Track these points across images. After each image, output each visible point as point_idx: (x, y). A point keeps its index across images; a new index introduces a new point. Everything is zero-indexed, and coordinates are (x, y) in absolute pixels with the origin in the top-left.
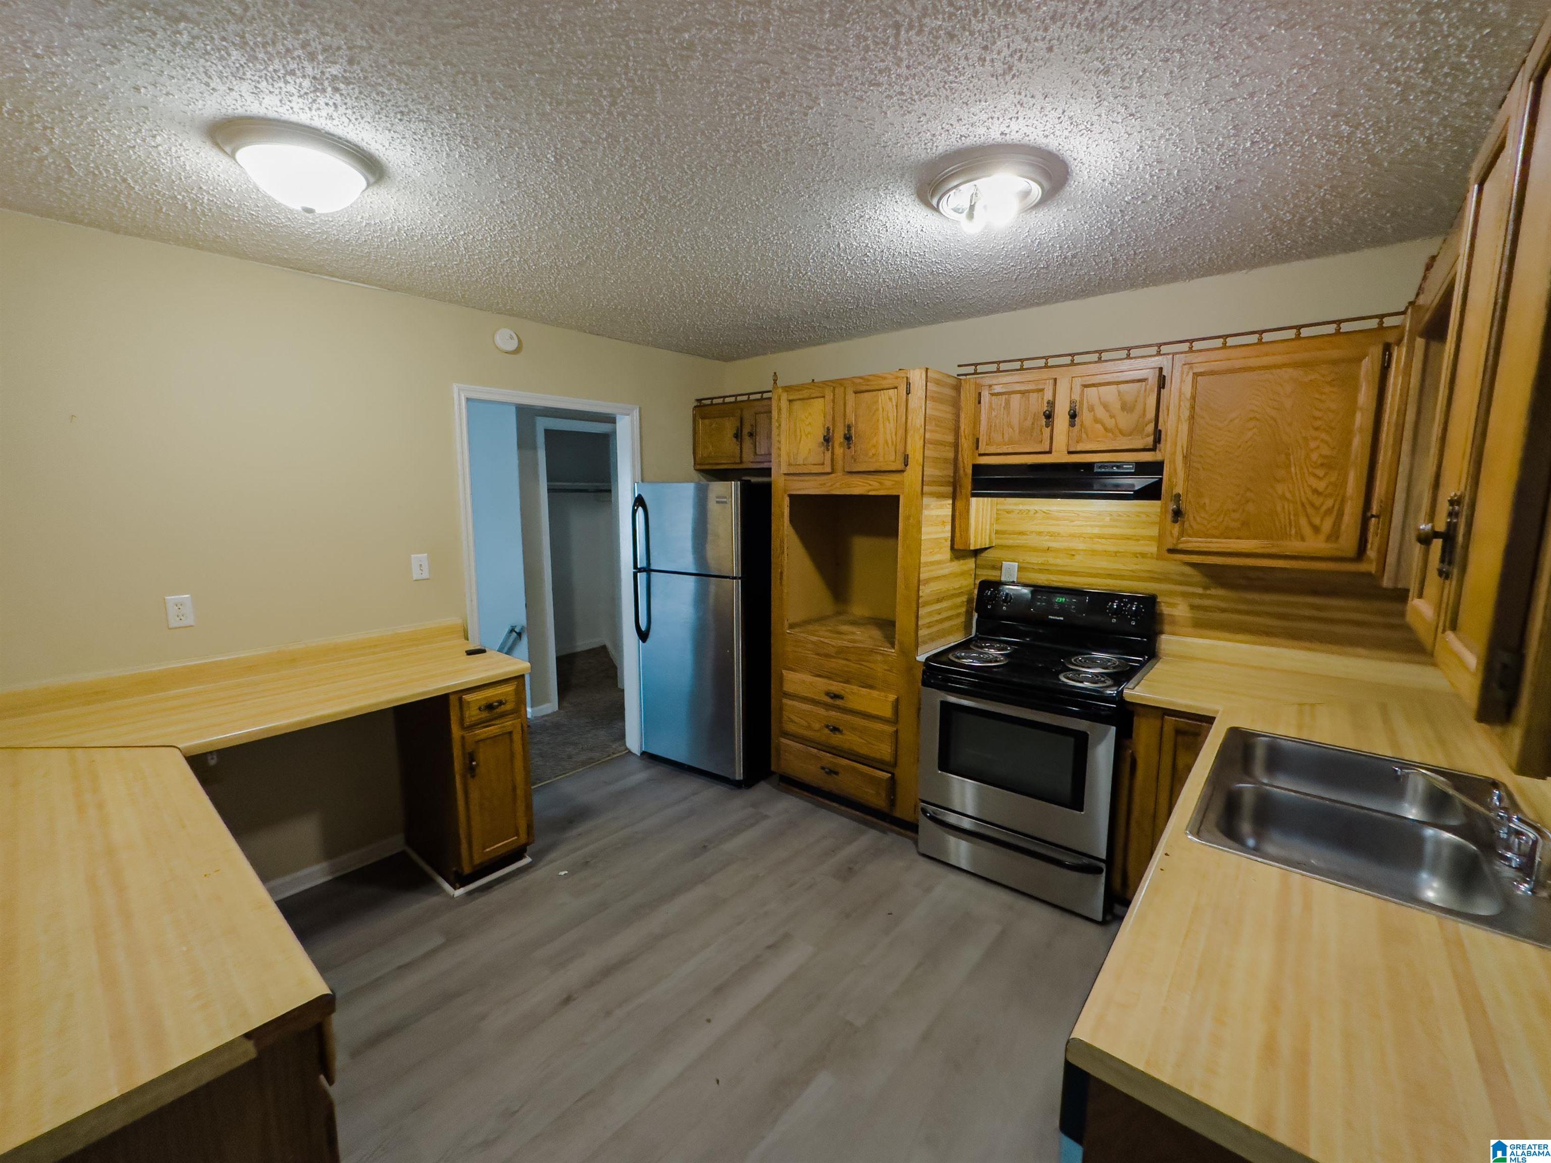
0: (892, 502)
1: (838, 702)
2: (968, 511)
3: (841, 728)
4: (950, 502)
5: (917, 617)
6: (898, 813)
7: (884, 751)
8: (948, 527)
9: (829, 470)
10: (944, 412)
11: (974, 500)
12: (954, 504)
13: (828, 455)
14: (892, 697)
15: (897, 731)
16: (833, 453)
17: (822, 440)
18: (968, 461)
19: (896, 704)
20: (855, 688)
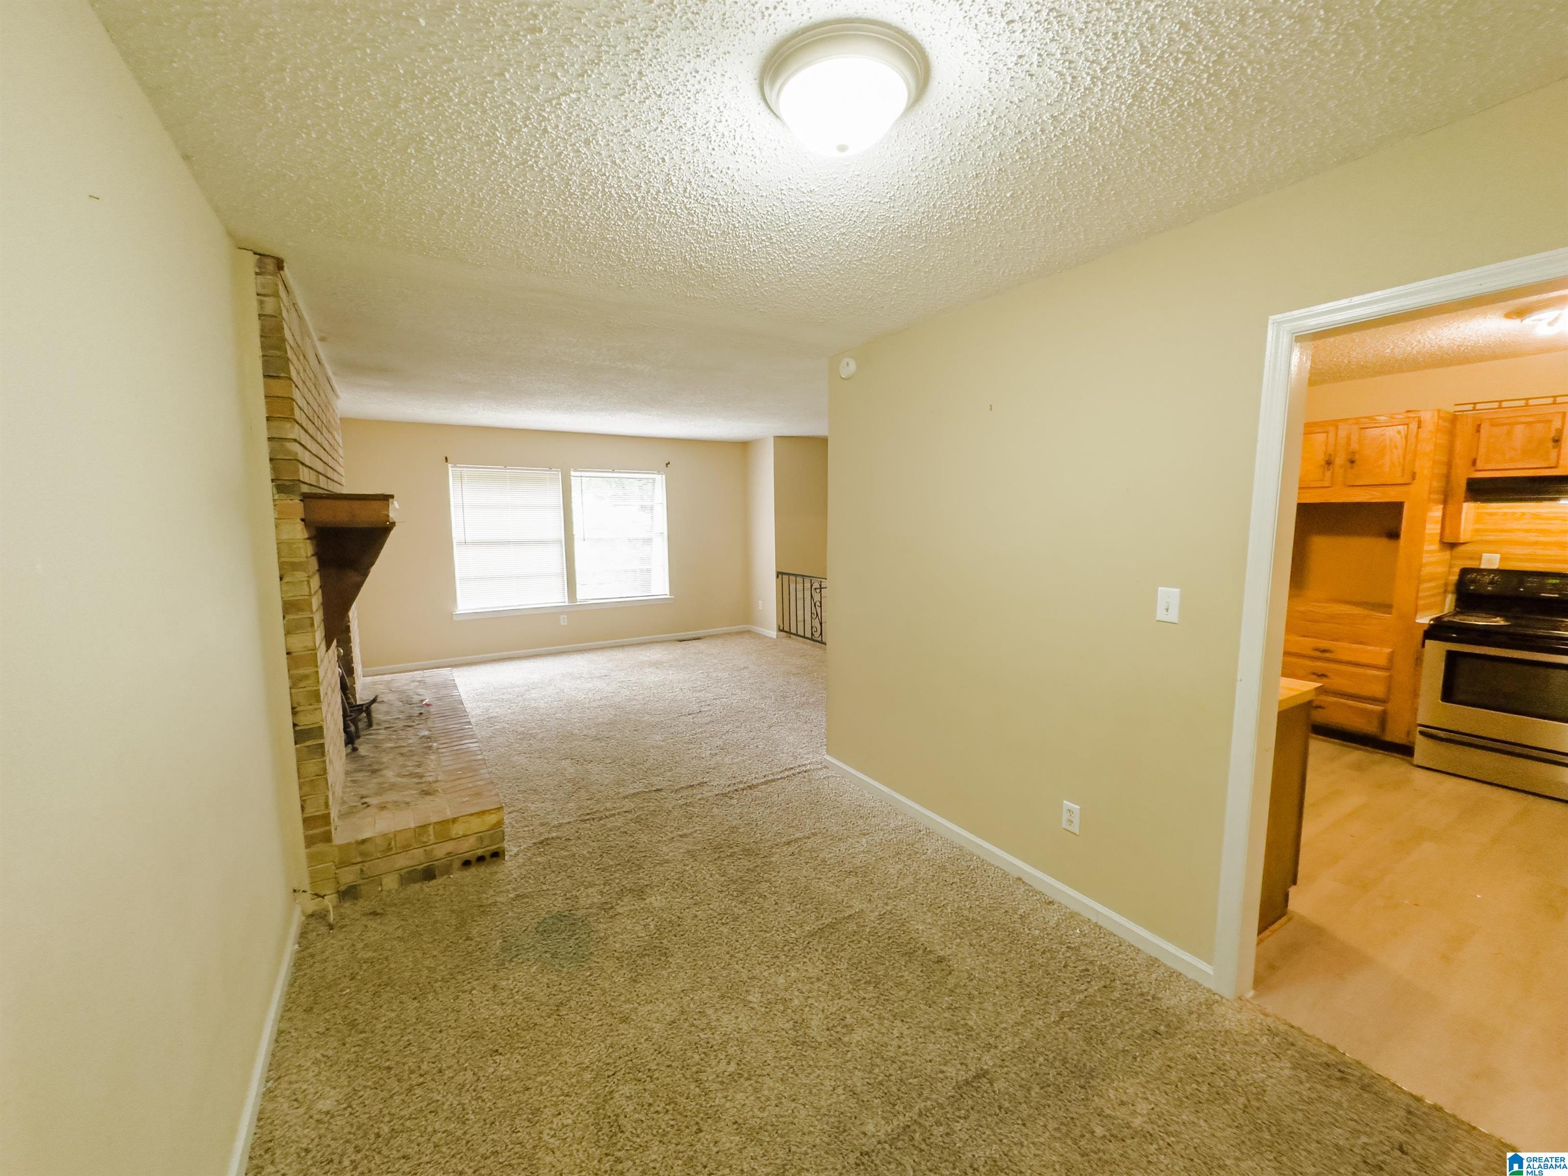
0: (1396, 508)
1: (1327, 655)
2: (1460, 513)
3: (1329, 674)
4: (1442, 506)
5: (1418, 591)
6: (1388, 738)
7: (1378, 690)
8: (1439, 526)
9: (1326, 484)
10: (1443, 440)
11: (1465, 505)
12: (1444, 508)
13: (1328, 474)
14: (1388, 650)
15: (1390, 677)
16: (1333, 473)
17: (1323, 463)
18: (1462, 475)
19: (1391, 657)
20: (1346, 645)
